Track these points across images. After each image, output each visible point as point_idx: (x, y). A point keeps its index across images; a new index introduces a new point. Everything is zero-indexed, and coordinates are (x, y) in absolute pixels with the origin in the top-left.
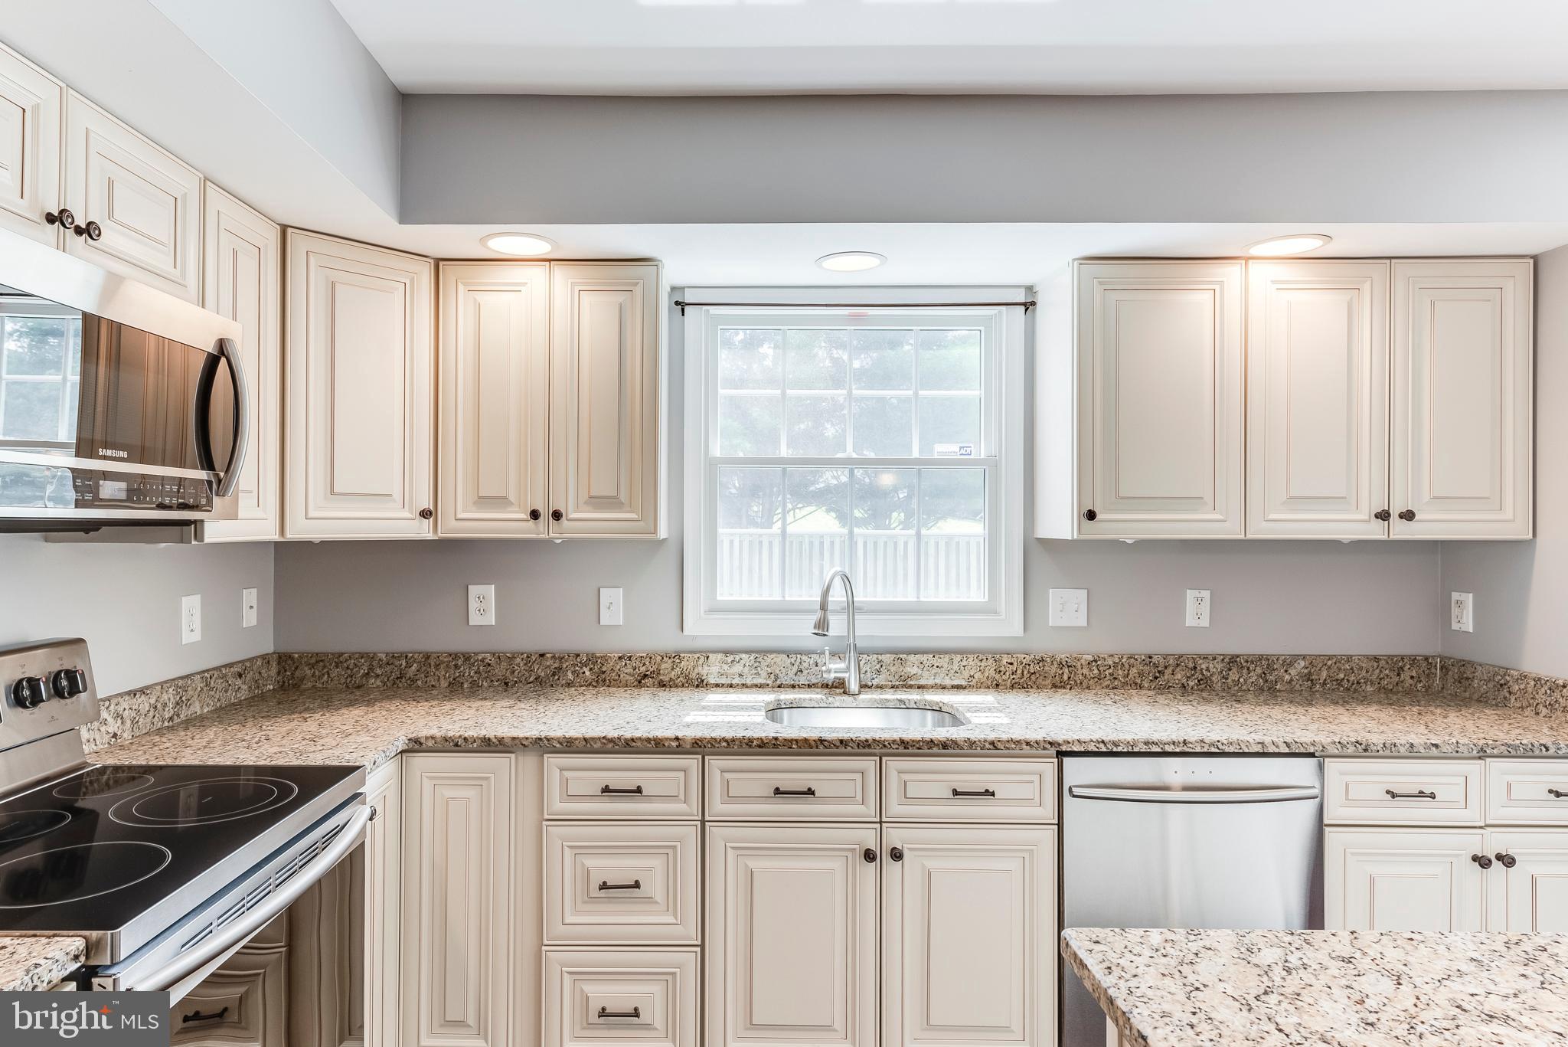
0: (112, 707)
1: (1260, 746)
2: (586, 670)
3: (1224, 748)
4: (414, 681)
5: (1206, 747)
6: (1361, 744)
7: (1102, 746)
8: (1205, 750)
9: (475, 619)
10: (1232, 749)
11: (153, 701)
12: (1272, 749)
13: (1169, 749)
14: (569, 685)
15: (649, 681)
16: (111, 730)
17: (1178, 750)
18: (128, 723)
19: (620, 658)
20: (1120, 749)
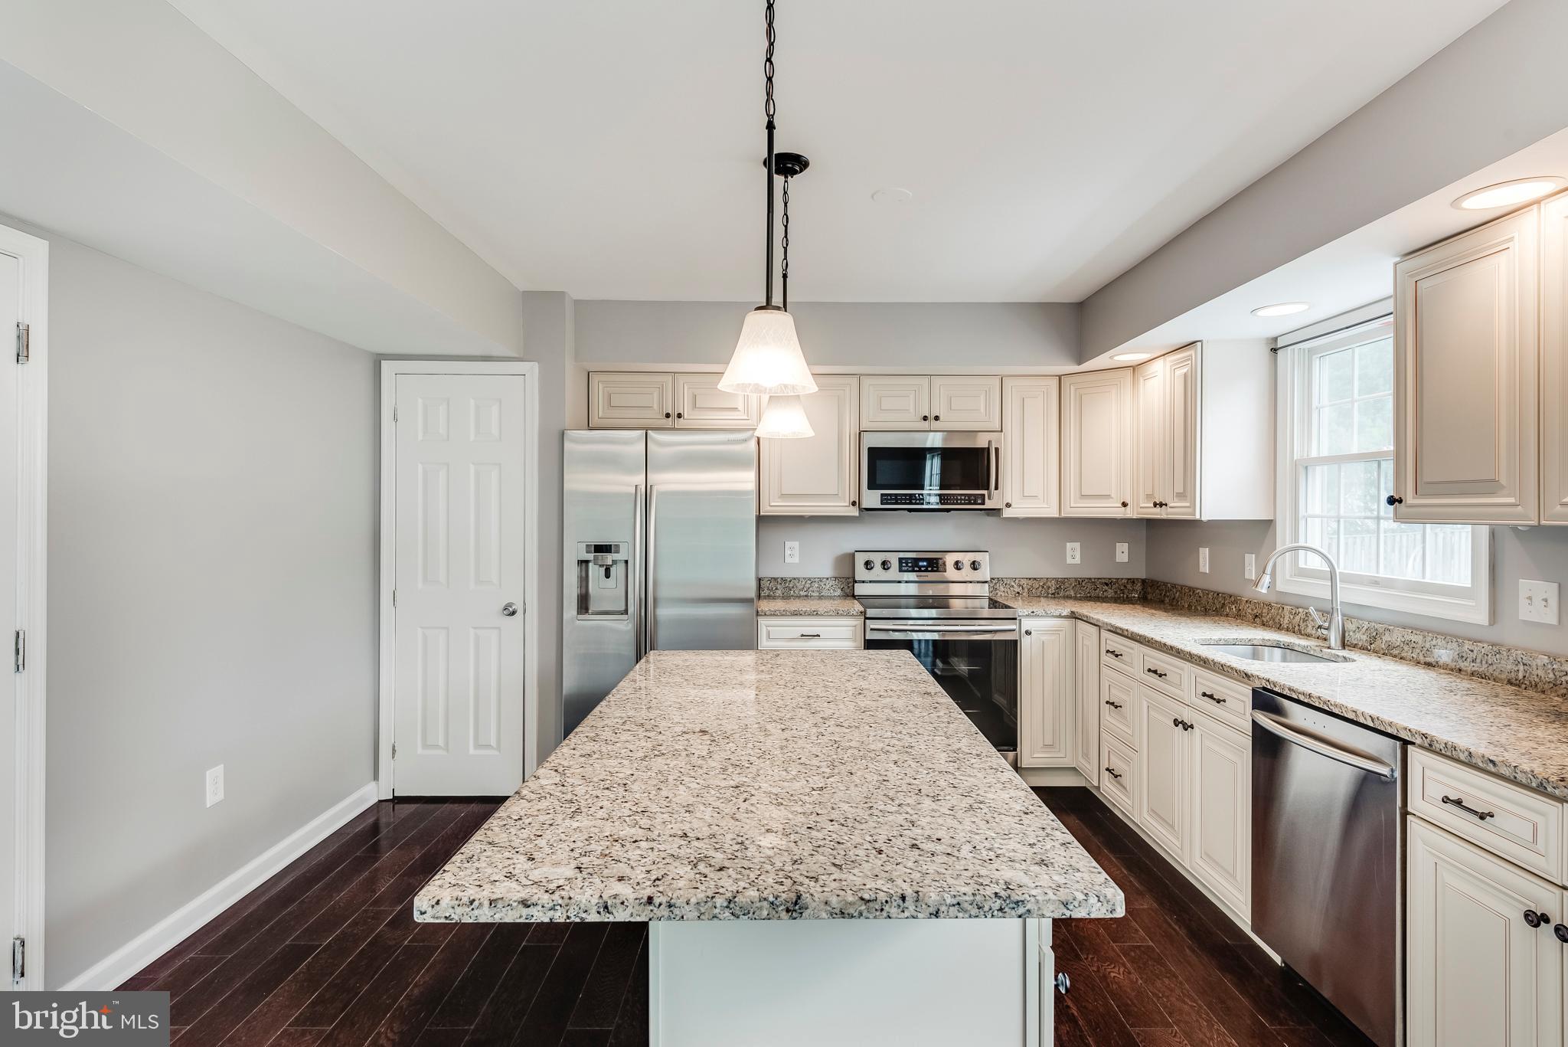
0: (1017, 581)
1: (1354, 714)
2: (1233, 607)
3: (1332, 708)
4: (1178, 602)
5: (1322, 703)
6: (1426, 738)
7: (1268, 684)
8: (1321, 706)
9: (1202, 570)
10: (1336, 711)
11: (1041, 584)
12: (1362, 720)
13: (1302, 698)
14: (1227, 615)
15: (1257, 620)
16: (1017, 591)
17: (1306, 701)
18: (1026, 590)
19: (1247, 601)
20: (1276, 689)
